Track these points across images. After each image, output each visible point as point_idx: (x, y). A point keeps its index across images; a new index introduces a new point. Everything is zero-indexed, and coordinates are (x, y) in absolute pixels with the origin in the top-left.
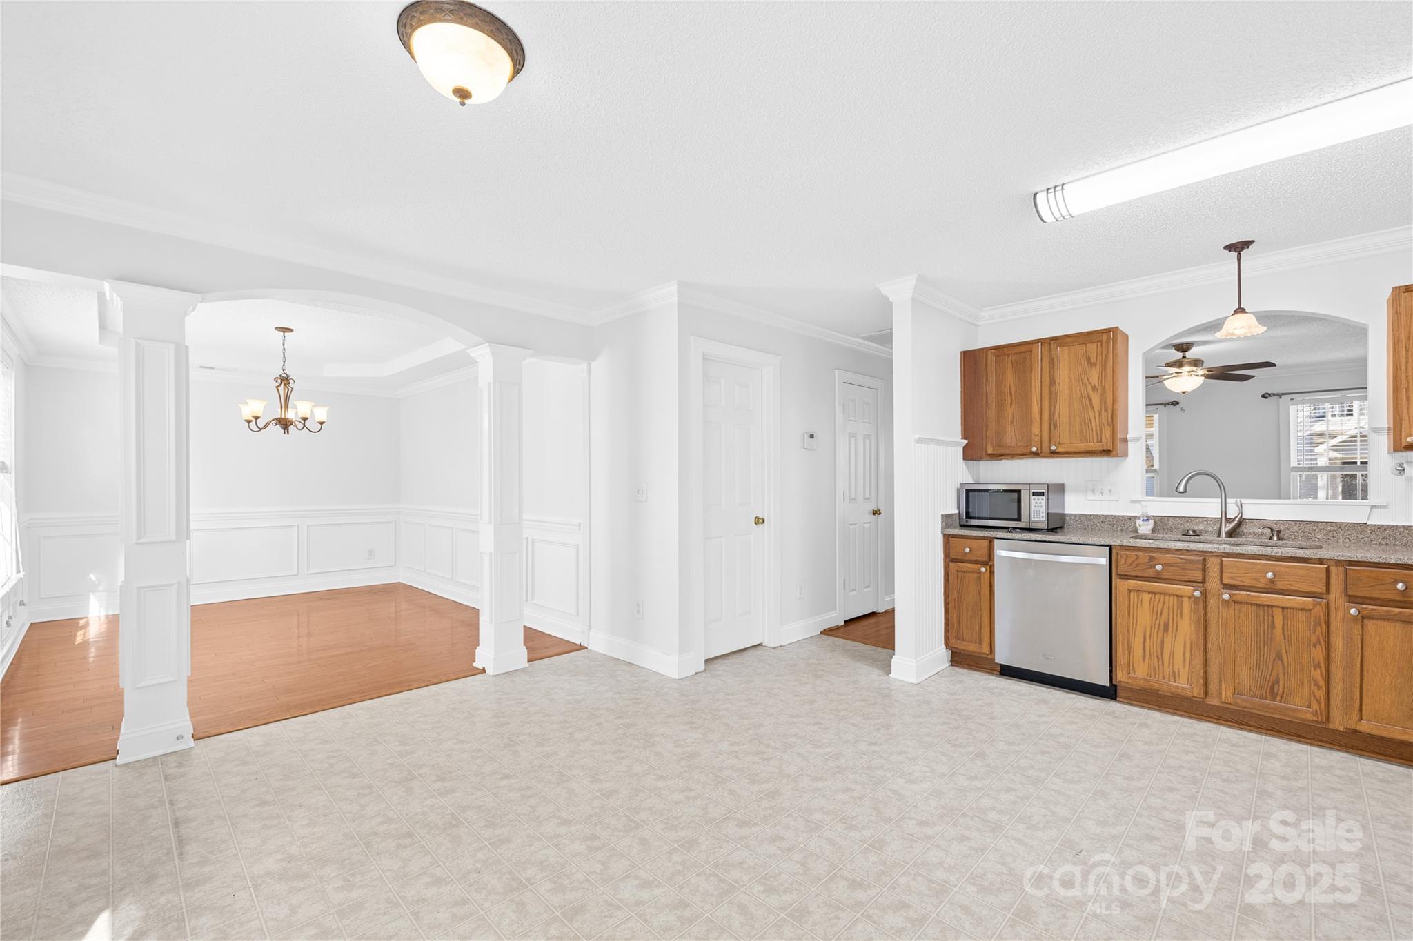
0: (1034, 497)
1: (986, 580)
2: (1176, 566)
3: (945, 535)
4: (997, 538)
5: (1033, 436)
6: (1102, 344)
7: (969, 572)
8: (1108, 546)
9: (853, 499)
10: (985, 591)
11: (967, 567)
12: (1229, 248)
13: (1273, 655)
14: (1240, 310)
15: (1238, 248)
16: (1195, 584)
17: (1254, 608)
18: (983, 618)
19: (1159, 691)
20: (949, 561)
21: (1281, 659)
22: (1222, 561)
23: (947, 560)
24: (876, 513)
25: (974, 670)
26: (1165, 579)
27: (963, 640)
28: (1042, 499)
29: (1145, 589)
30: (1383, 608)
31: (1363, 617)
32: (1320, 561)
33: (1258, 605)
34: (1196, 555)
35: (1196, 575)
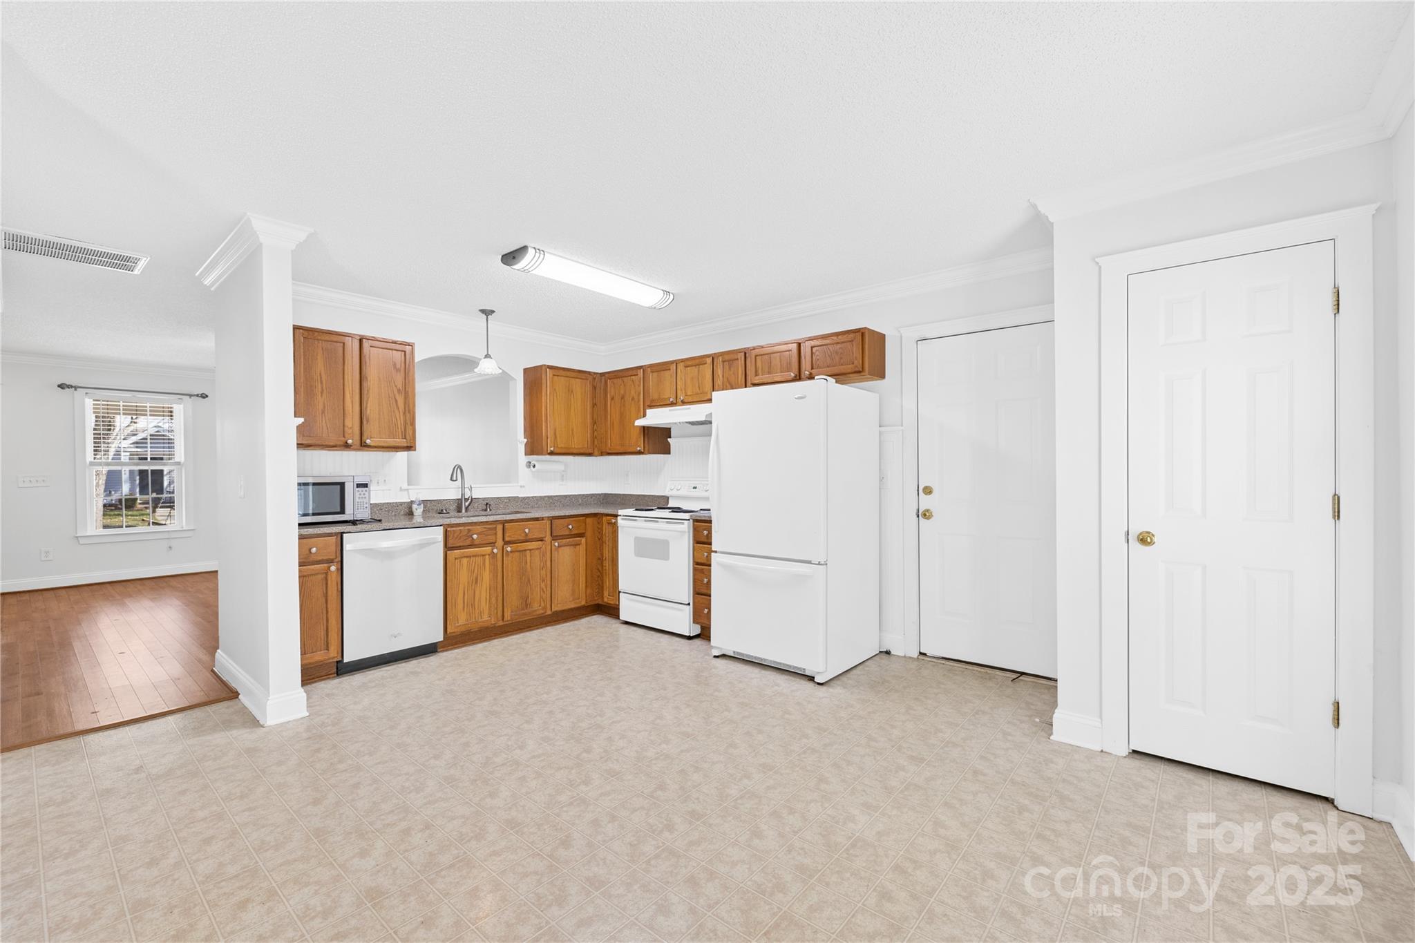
0: (359, 489)
1: (333, 579)
2: (482, 534)
4: (343, 533)
5: (346, 429)
6: (405, 354)
7: (313, 575)
8: (441, 526)
10: (333, 591)
11: (312, 570)
12: (483, 311)
13: (526, 580)
14: (487, 356)
15: (487, 313)
16: (491, 545)
17: (519, 553)
19: (471, 630)
21: (529, 582)
22: (504, 526)
26: (477, 545)
27: (307, 653)
28: (366, 491)
29: (465, 555)
30: (565, 540)
31: (559, 546)
32: (542, 519)
33: (520, 551)
34: (491, 524)
35: (492, 539)
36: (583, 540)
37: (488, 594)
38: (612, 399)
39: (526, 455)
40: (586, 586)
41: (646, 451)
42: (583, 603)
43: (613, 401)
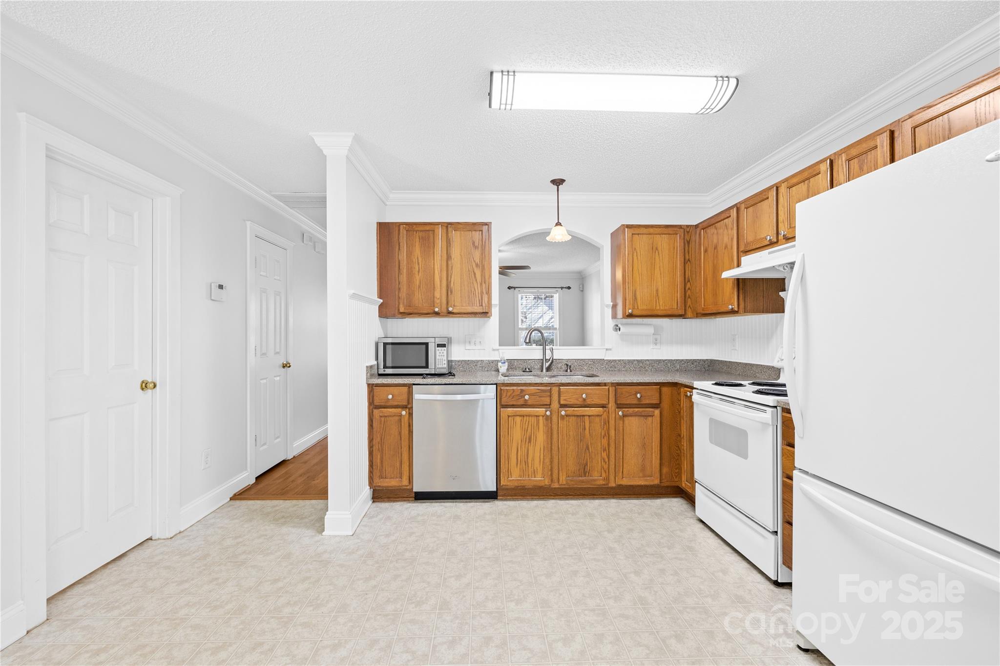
0: (439, 348)
1: (406, 422)
2: (535, 395)
3: (369, 385)
4: (414, 384)
5: (435, 299)
6: (482, 233)
7: (391, 416)
8: (495, 384)
9: (264, 354)
10: (405, 431)
11: (389, 412)
12: (554, 182)
13: (585, 447)
14: (558, 224)
15: (558, 182)
16: (545, 406)
17: (576, 418)
18: (403, 455)
19: (525, 486)
20: (373, 408)
21: (588, 449)
22: (560, 389)
23: (371, 407)
24: (286, 366)
25: (394, 501)
26: (529, 405)
27: (386, 478)
28: (444, 350)
29: (518, 414)
30: (632, 409)
31: (624, 416)
32: (605, 384)
33: (577, 416)
34: (546, 386)
35: (547, 400)
36: (657, 412)
37: (542, 455)
38: (706, 251)
39: (612, 318)
40: (661, 465)
41: (741, 310)
42: (656, 482)
43: (706, 254)
